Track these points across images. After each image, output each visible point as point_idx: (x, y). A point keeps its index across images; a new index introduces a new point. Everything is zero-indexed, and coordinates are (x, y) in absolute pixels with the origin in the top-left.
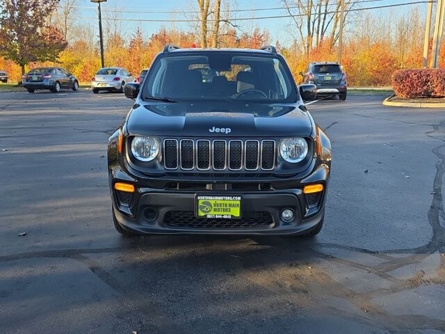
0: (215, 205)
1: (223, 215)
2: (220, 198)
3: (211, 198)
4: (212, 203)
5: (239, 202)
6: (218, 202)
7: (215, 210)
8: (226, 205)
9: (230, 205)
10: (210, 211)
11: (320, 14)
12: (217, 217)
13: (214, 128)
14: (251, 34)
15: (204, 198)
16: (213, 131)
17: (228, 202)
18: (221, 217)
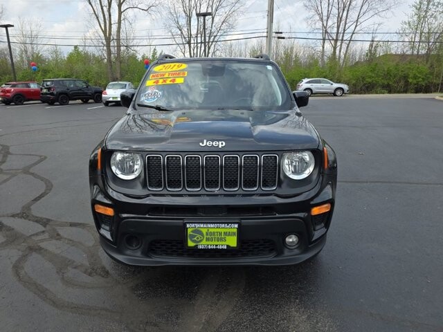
0: (207, 234)
1: (217, 246)
2: (212, 226)
3: (202, 225)
4: (204, 231)
5: (235, 230)
6: (211, 230)
7: (208, 239)
8: (220, 234)
9: (225, 233)
10: (201, 241)
11: (197, 43)
12: (210, 247)
13: (205, 141)
14: (150, 56)
15: (193, 225)
16: (205, 144)
17: (223, 231)
18: (214, 247)
